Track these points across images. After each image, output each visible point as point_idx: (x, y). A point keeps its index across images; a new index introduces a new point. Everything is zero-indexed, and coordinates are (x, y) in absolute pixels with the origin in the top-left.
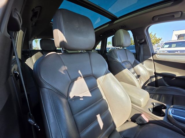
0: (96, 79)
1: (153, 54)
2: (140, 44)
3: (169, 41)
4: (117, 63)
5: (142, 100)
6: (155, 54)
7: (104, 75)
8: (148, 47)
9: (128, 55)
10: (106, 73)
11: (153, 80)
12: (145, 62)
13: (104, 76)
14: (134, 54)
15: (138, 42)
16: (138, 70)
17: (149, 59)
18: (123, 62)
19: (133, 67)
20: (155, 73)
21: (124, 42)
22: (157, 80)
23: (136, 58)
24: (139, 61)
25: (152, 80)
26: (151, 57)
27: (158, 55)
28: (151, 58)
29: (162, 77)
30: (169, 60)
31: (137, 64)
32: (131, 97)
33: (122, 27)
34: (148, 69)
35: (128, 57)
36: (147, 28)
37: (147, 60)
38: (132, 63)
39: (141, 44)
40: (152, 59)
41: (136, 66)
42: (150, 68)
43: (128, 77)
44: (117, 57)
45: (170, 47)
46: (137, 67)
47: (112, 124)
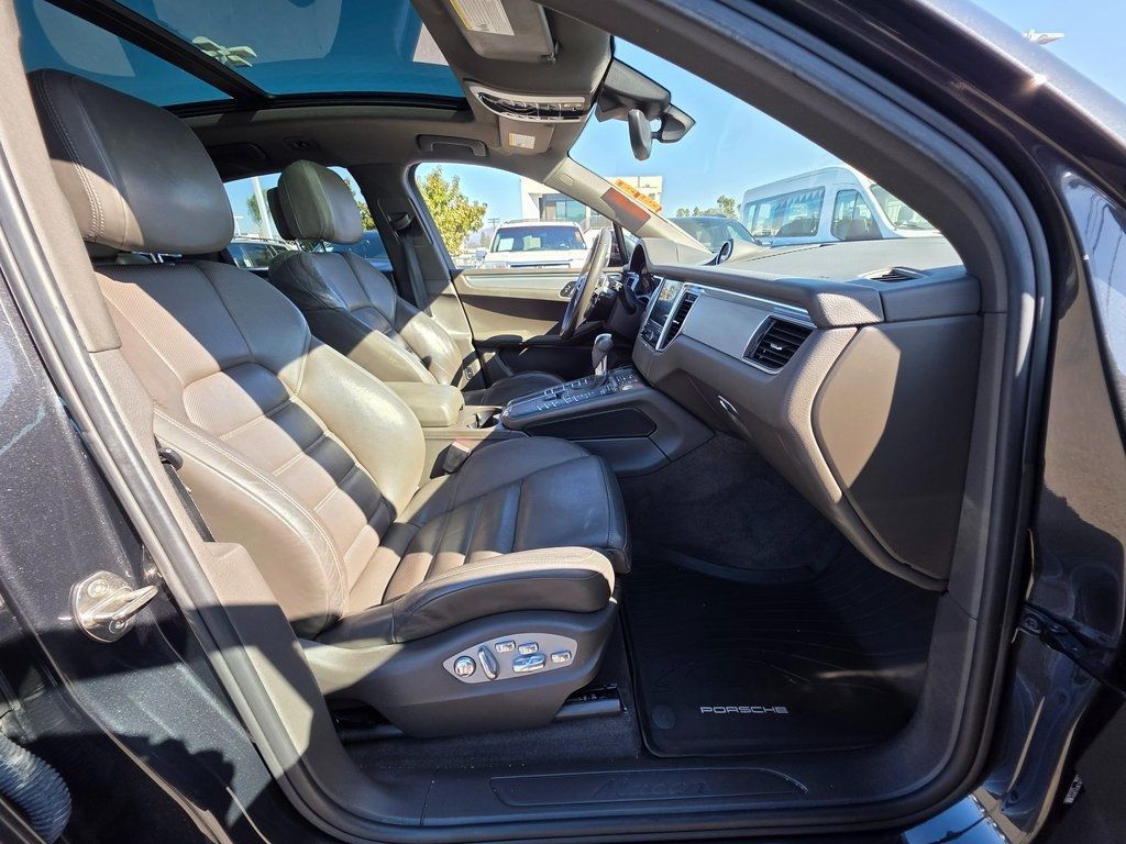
0: (275, 373)
1: (454, 274)
2: (400, 232)
3: (513, 222)
4: (330, 311)
5: (445, 408)
6: (459, 272)
7: (303, 354)
8: (431, 248)
9: (363, 279)
10: (309, 348)
11: (475, 367)
12: (435, 306)
13: (305, 358)
14: (386, 273)
15: (391, 223)
16: (418, 337)
17: (444, 292)
18: (354, 310)
19: (398, 332)
20: (474, 342)
21: (334, 221)
22: (485, 365)
23: (400, 294)
24: (414, 303)
25: (469, 370)
26: (448, 284)
27: (468, 278)
28: (451, 289)
29: (494, 354)
30: (498, 292)
31: (409, 316)
32: (415, 410)
33: (300, 144)
34: (450, 332)
35: (366, 286)
36: (407, 169)
37: (440, 297)
38: (392, 315)
39: (403, 232)
40: (455, 294)
41: (409, 325)
42: (455, 328)
43: (390, 358)
44: (325, 288)
45: (518, 247)
46: (412, 326)
47: (383, 507)
